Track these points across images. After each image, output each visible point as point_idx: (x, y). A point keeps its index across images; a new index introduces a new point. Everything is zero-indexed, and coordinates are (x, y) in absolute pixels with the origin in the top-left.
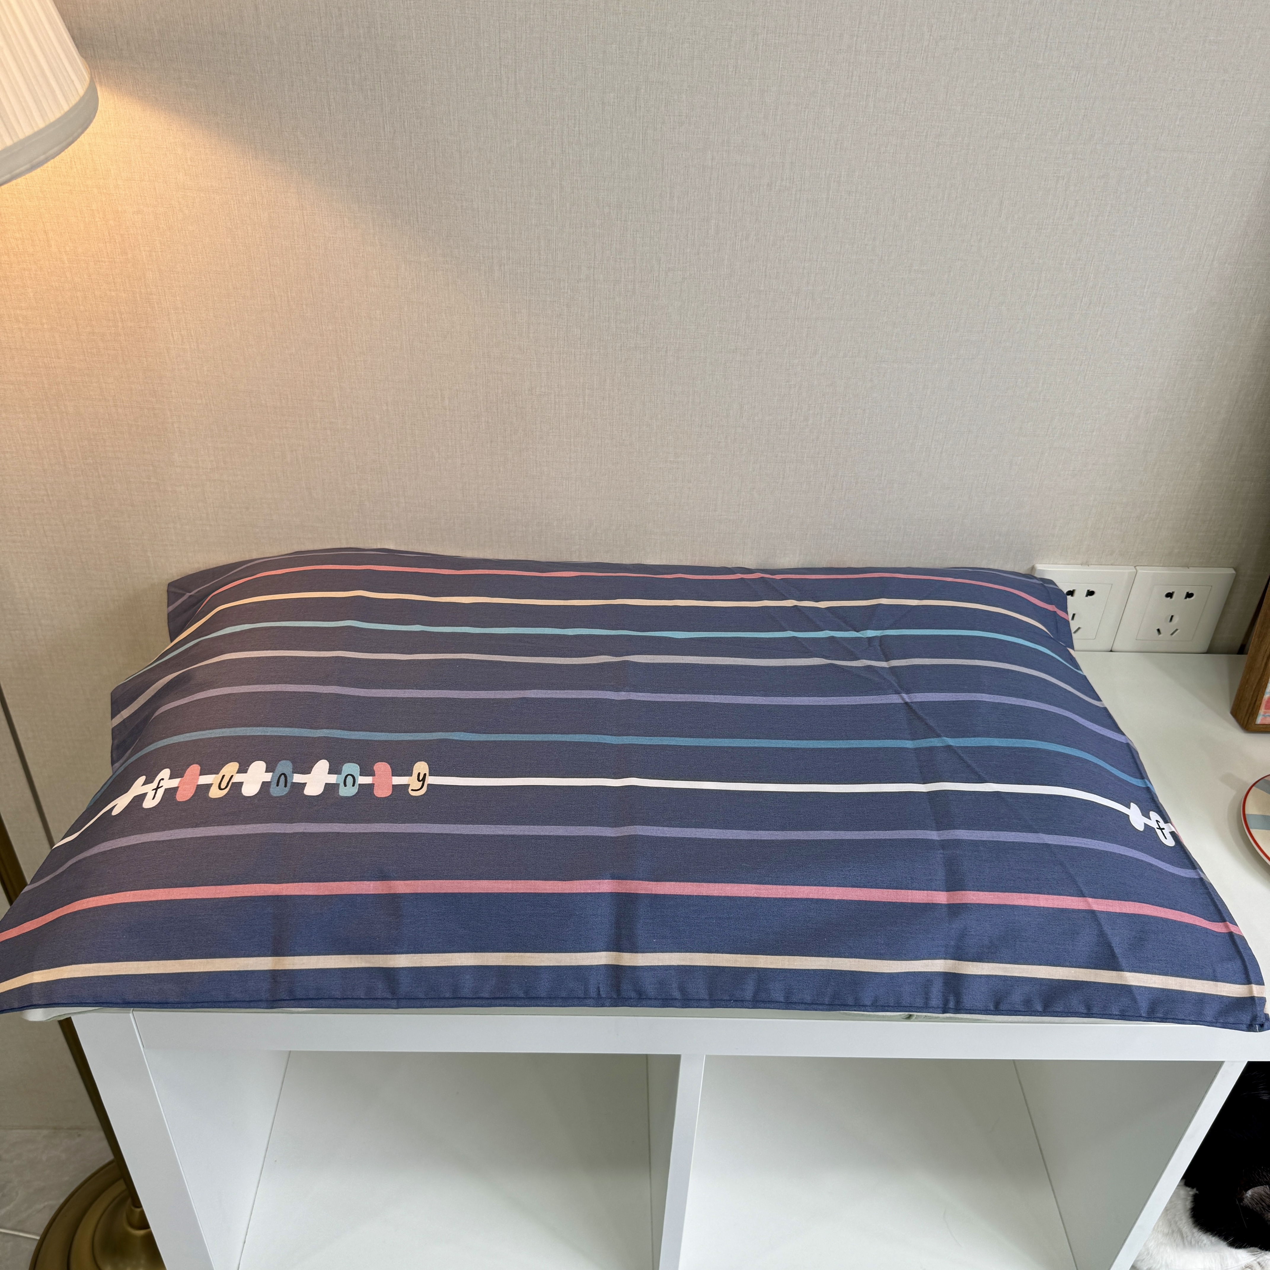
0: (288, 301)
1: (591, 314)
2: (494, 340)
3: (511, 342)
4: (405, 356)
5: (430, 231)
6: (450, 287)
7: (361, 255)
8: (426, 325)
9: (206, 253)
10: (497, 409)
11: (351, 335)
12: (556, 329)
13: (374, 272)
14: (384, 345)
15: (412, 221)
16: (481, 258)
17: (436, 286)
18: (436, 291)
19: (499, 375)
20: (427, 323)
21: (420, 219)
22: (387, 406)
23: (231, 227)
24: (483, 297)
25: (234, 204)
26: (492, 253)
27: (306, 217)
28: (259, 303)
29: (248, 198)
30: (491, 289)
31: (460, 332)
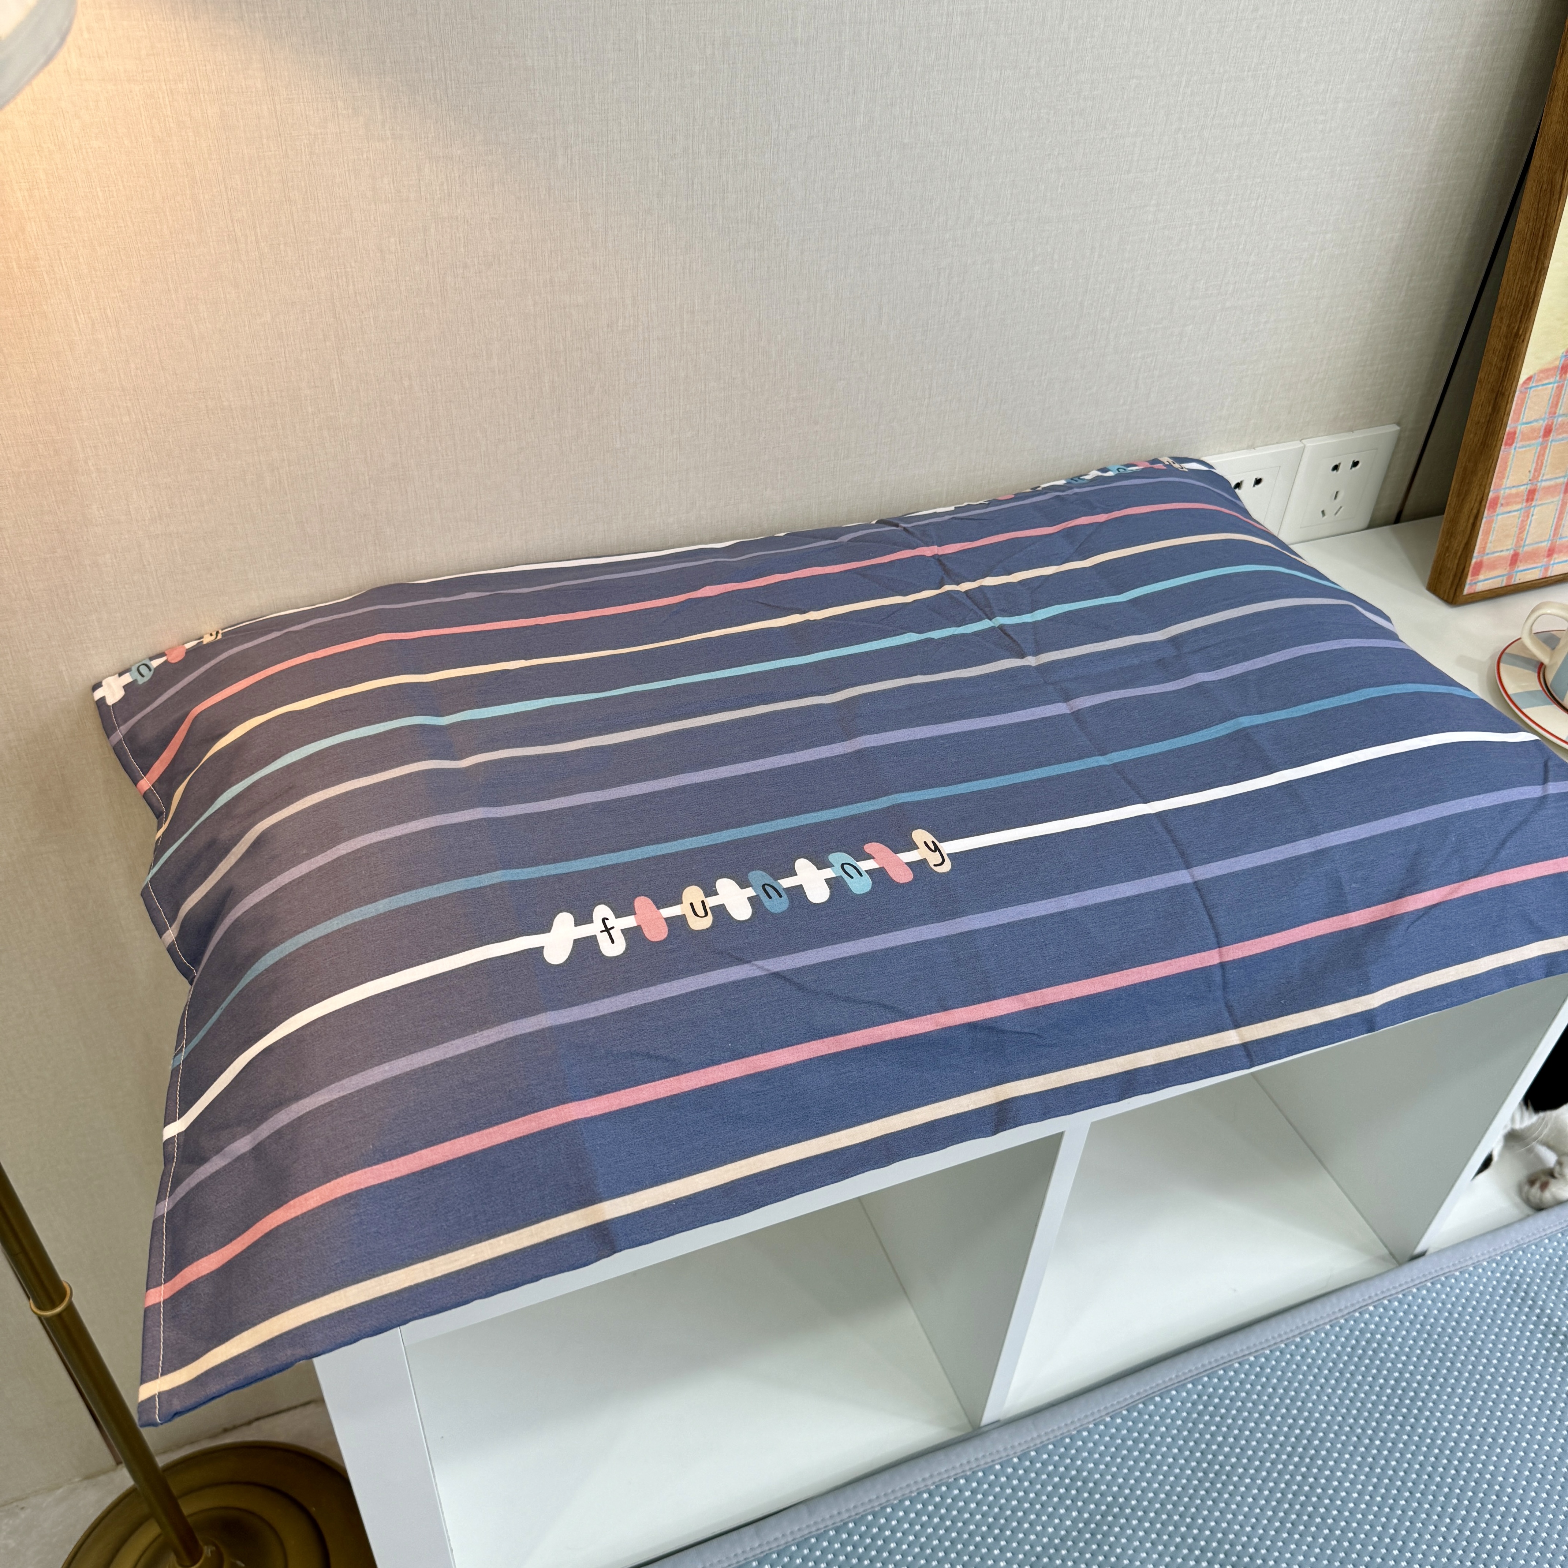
0: (257, 242)
1: (690, 202)
2: (559, 258)
3: (583, 258)
4: (434, 301)
5: (465, 108)
6: (496, 189)
7: (365, 156)
8: (462, 250)
9: (123, 181)
10: (566, 360)
11: (353, 282)
12: (644, 232)
13: (386, 180)
14: (403, 288)
15: (438, 96)
16: (539, 140)
17: (475, 189)
18: (476, 197)
19: (567, 310)
20: (465, 246)
21: (449, 91)
22: (410, 378)
23: (160, 134)
24: (543, 197)
25: (164, 98)
26: (554, 130)
27: (278, 107)
28: (213, 252)
29: (185, 84)
30: (552, 184)
31: (511, 254)
